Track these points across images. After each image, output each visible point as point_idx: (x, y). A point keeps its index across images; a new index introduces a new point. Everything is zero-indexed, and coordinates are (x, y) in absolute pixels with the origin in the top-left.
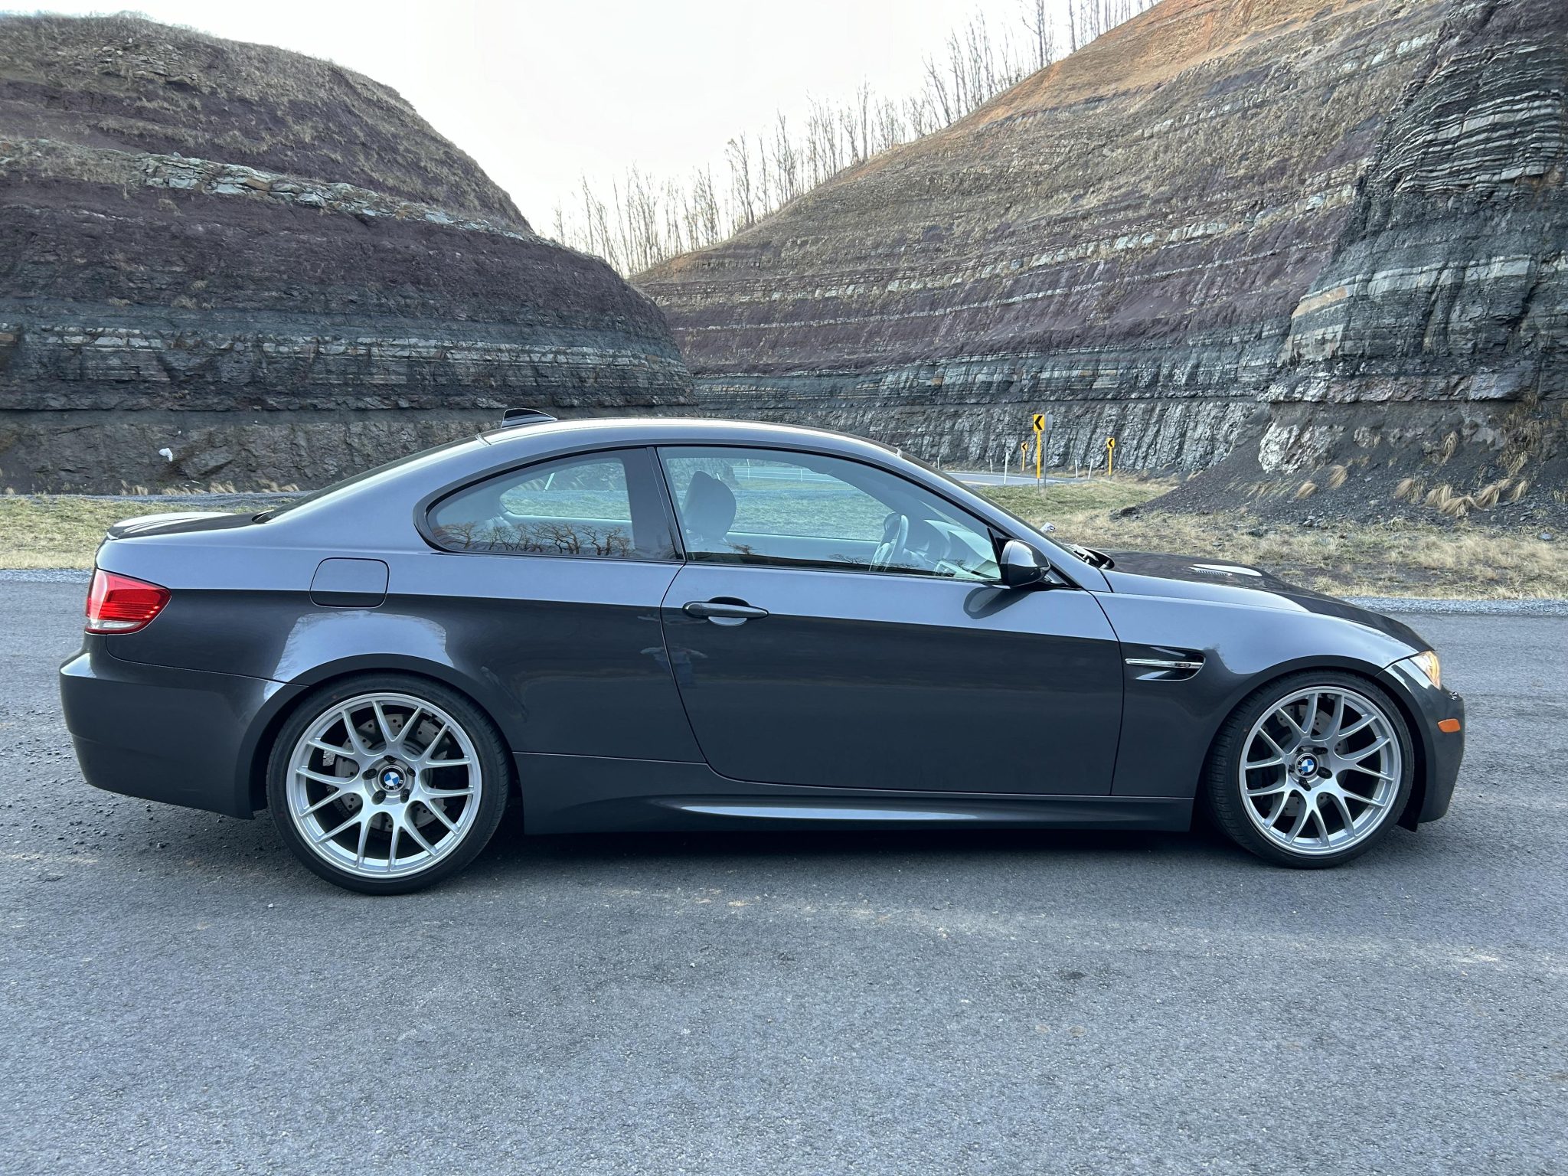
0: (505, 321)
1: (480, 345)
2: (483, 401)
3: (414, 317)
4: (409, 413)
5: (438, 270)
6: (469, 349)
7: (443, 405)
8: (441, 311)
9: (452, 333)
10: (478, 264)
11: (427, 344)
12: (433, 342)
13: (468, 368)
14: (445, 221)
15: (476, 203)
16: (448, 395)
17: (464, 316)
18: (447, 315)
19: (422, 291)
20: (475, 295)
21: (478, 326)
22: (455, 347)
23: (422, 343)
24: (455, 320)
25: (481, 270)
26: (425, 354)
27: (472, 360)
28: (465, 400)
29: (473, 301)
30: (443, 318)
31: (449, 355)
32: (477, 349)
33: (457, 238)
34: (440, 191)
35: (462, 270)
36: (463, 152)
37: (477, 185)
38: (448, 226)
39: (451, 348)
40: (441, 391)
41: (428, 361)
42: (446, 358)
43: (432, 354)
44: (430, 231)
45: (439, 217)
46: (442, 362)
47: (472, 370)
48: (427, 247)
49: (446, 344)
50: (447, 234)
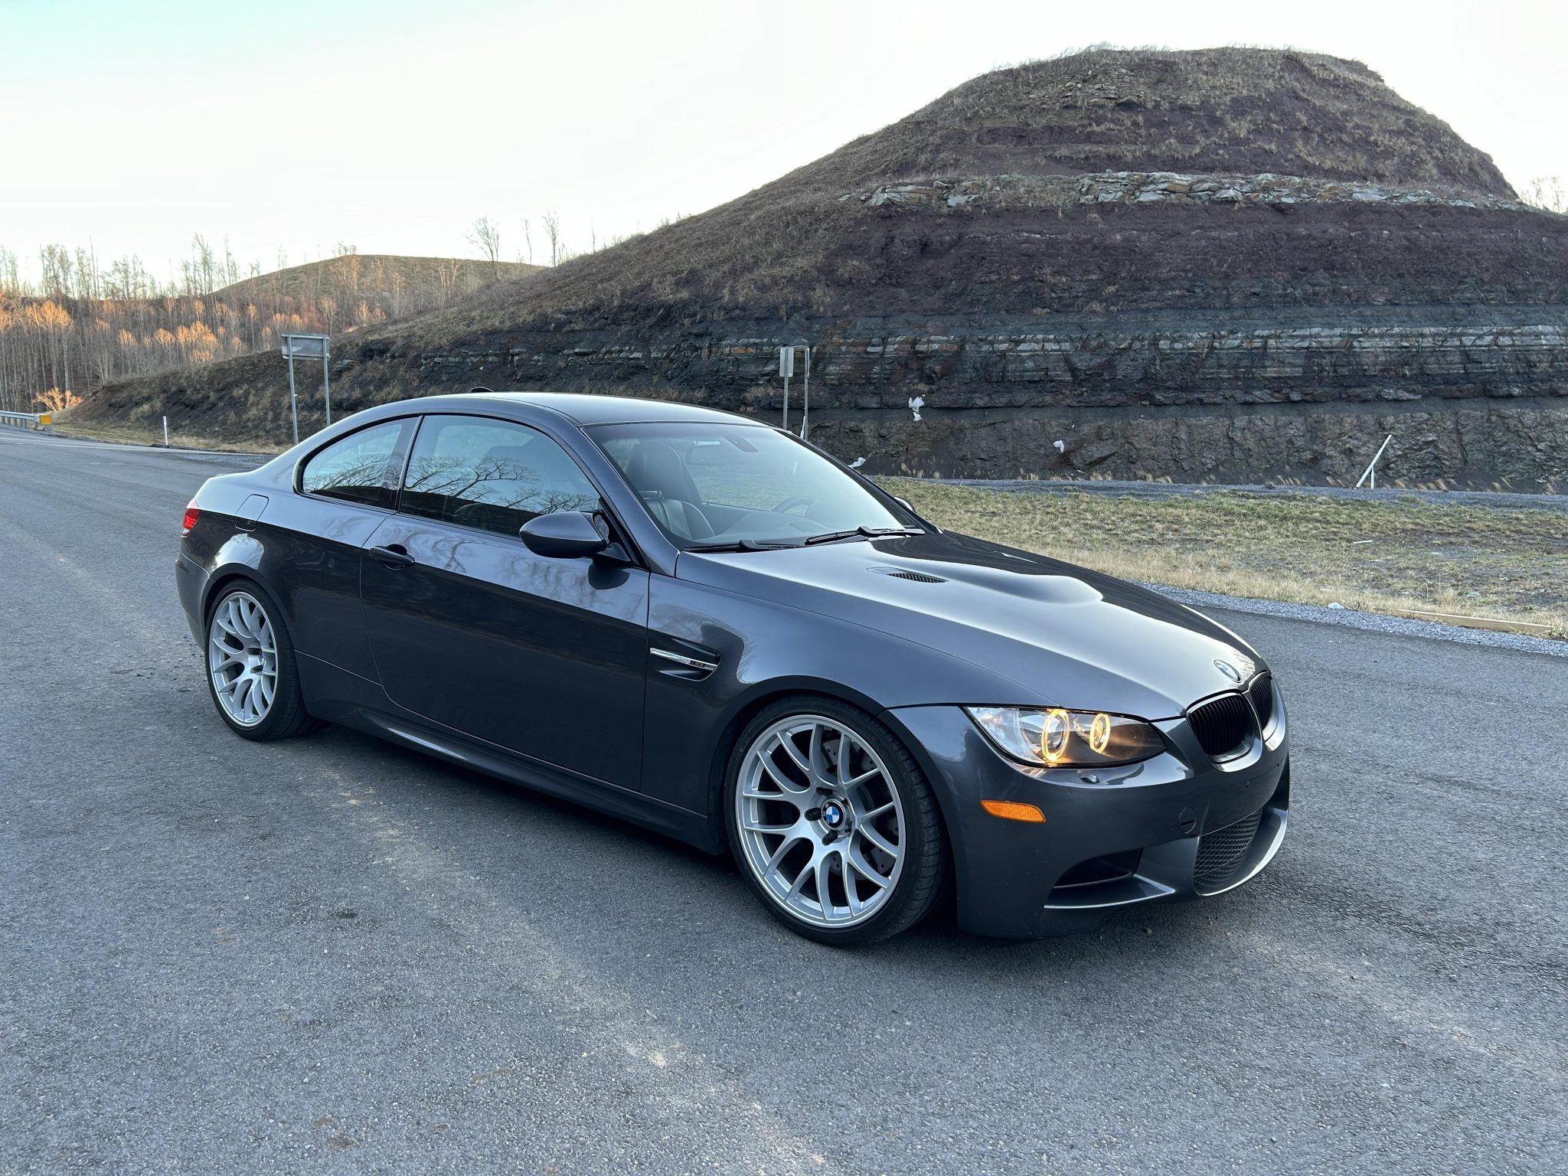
0: (1435, 301)
1: (1396, 330)
2: (1390, 393)
3: (1321, 305)
4: (1301, 407)
5: (1358, 252)
6: (1382, 336)
7: (1340, 398)
8: (1355, 297)
9: (1363, 319)
10: (1409, 240)
11: (1332, 333)
12: (1338, 331)
13: (1377, 357)
14: (1377, 198)
15: (1434, 171)
16: (1348, 387)
17: (1382, 300)
18: (1363, 299)
19: (1335, 276)
20: (1400, 276)
21: (1398, 310)
22: (1365, 335)
23: (1326, 332)
24: (1369, 304)
25: (1412, 247)
26: (1327, 344)
27: (1384, 347)
28: (1368, 392)
29: (1397, 283)
30: (1355, 304)
31: (1355, 344)
32: (1392, 336)
33: (1388, 215)
34: (1387, 166)
35: (1388, 250)
36: (1432, 117)
37: (1442, 151)
38: (1378, 203)
39: (1360, 336)
40: (1340, 382)
41: (1330, 351)
42: (1352, 347)
43: (1334, 344)
44: (1354, 211)
45: (1370, 193)
46: (1348, 351)
47: (1382, 358)
48: (1349, 229)
49: (1355, 331)
50: (1375, 212)
